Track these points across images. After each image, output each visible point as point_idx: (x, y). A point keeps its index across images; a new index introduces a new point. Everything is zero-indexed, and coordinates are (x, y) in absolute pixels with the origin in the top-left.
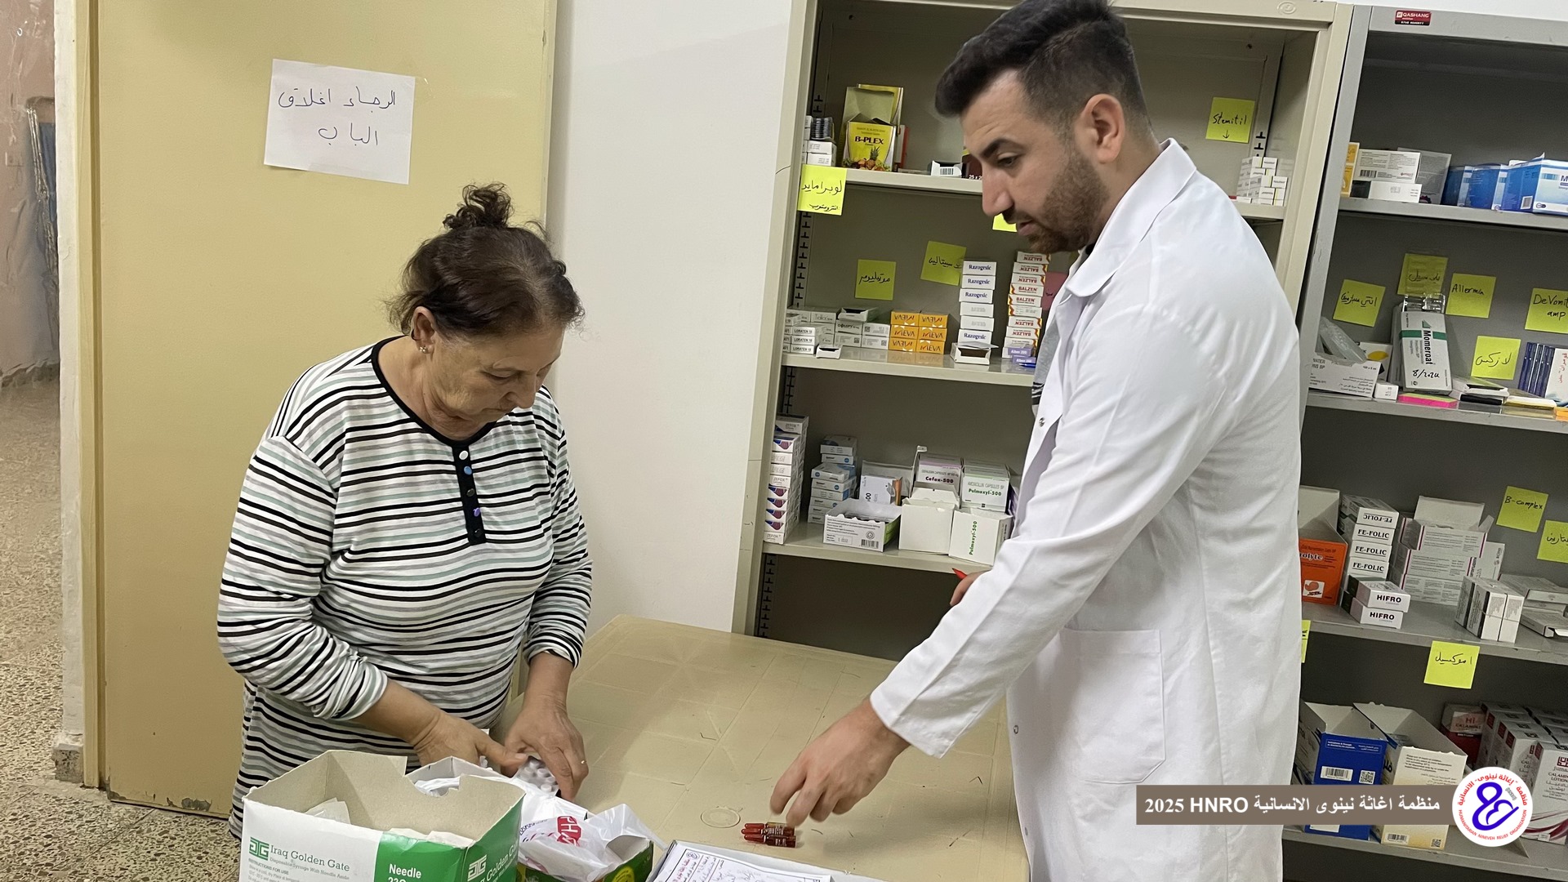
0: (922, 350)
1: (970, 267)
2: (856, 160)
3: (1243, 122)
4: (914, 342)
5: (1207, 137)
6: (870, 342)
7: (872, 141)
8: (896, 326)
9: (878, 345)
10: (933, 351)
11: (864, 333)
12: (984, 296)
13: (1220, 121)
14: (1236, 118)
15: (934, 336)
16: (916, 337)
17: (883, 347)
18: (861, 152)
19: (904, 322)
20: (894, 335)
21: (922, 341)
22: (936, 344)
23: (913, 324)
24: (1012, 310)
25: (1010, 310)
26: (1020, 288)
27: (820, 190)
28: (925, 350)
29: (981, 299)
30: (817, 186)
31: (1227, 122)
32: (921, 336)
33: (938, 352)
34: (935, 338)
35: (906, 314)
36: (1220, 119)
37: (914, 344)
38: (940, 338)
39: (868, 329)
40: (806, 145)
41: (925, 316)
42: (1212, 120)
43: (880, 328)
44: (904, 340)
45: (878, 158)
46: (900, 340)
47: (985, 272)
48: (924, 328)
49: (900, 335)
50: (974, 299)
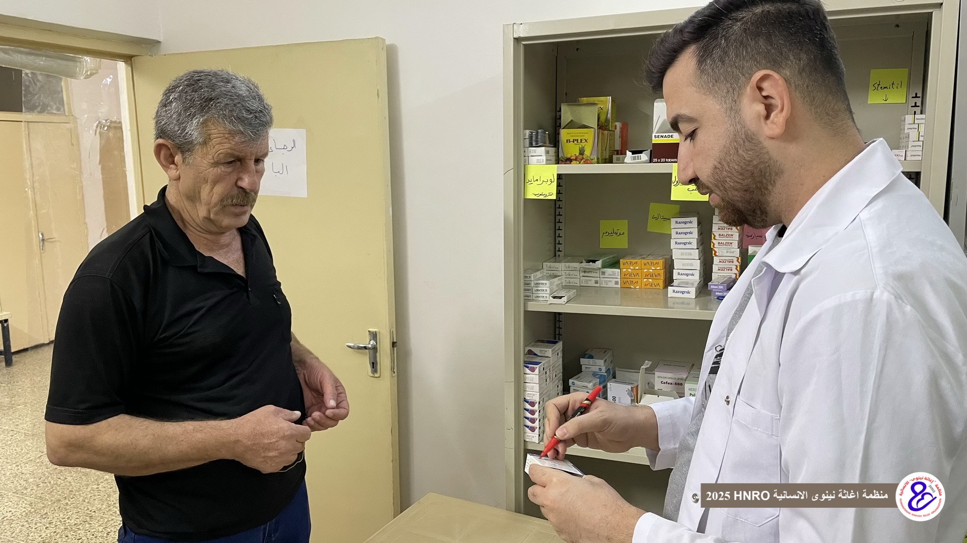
0: (646, 287)
1: (676, 222)
2: (569, 156)
3: (899, 86)
4: (639, 281)
5: (869, 103)
6: (606, 282)
7: (579, 141)
8: (624, 270)
9: (612, 285)
10: (654, 287)
11: (601, 276)
12: (690, 243)
13: (879, 88)
14: (893, 84)
15: (654, 276)
16: (640, 277)
17: (617, 286)
18: (571, 150)
19: (630, 266)
20: (624, 276)
21: (645, 280)
22: (656, 282)
23: (637, 268)
24: (716, 252)
25: (713, 252)
26: (719, 235)
27: (539, 182)
28: (648, 286)
29: (688, 246)
30: (537, 180)
31: (885, 88)
32: (644, 277)
33: (658, 287)
34: (655, 278)
35: (631, 261)
36: (879, 87)
37: (639, 282)
38: (659, 277)
39: (604, 273)
40: (526, 151)
41: (646, 261)
42: (871, 88)
43: (613, 272)
44: (632, 280)
45: (585, 153)
46: (629, 280)
47: (688, 225)
48: (645, 270)
49: (628, 276)
50: (682, 246)
